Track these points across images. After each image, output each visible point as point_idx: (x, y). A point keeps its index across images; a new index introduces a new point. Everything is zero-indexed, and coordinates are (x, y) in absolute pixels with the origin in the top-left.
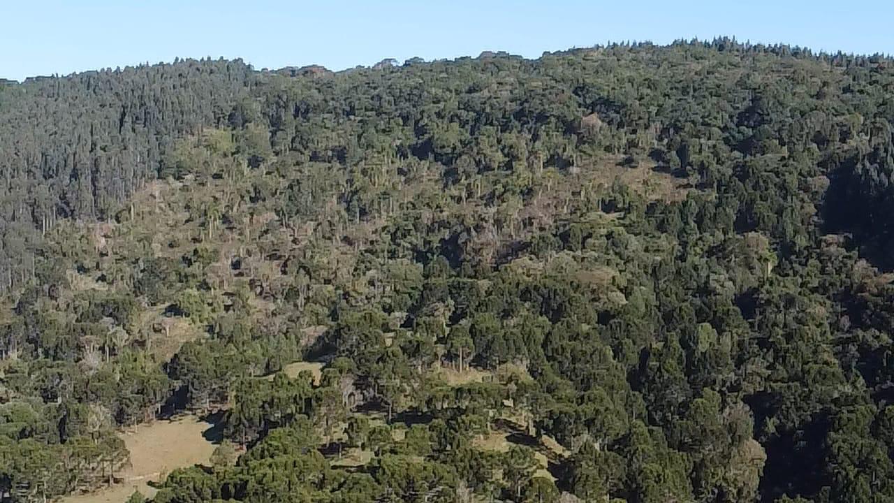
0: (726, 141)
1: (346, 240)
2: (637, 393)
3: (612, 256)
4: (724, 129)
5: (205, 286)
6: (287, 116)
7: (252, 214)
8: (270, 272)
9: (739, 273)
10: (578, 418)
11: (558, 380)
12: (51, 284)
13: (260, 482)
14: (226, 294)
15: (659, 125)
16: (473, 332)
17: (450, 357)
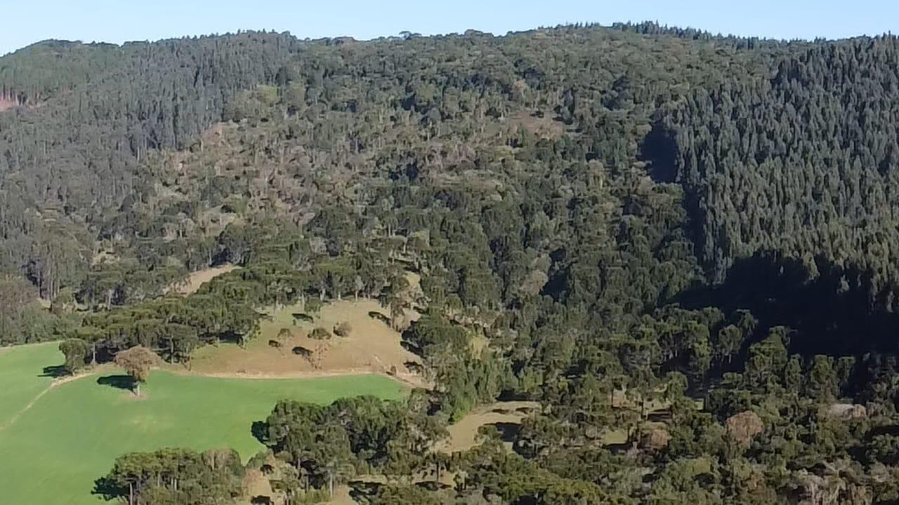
0: (601, 100)
1: (348, 166)
2: (489, 251)
4: (602, 92)
6: (318, 76)
7: (286, 147)
9: (579, 185)
11: (443, 240)
12: (143, 193)
14: (263, 199)
15: (562, 88)
17: (384, 229)
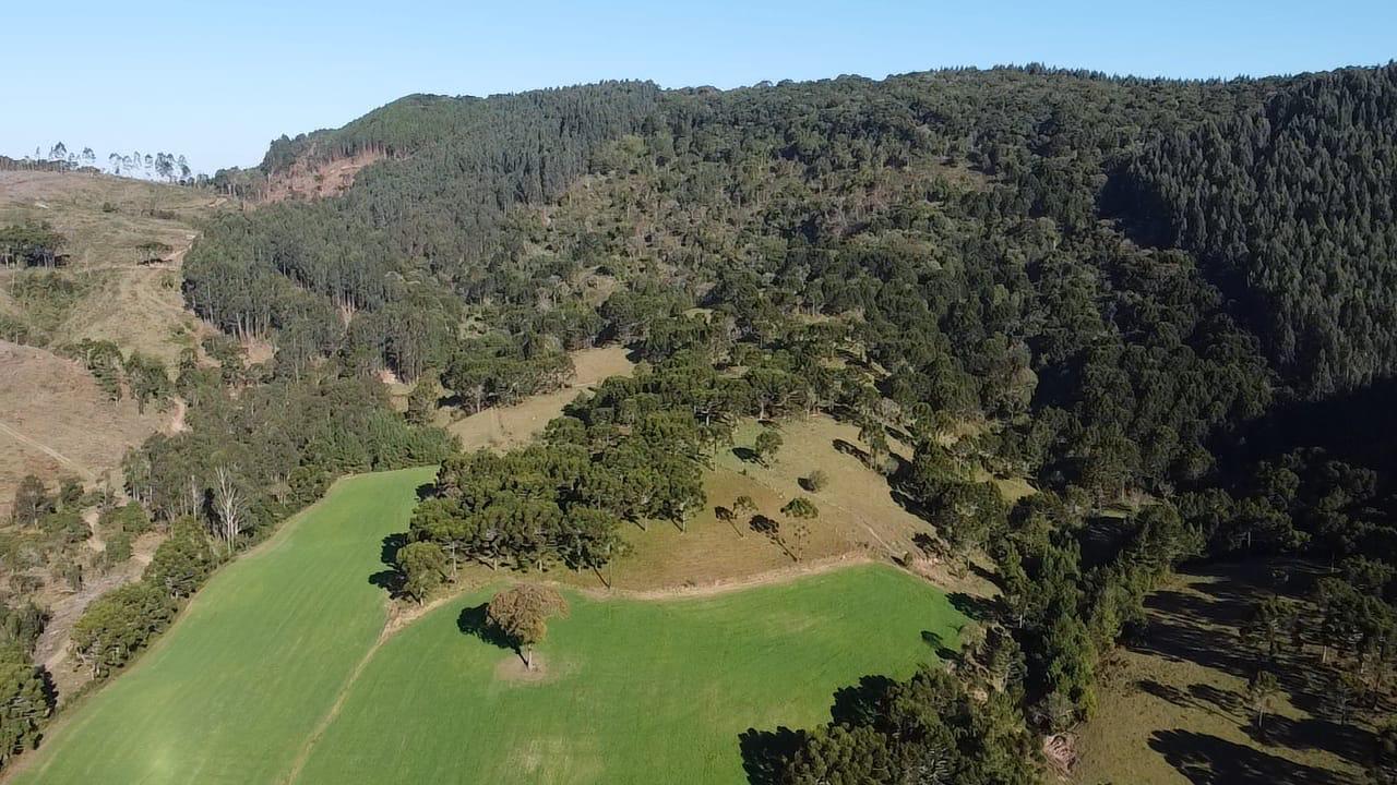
0: (1029, 146)
1: (730, 221)
2: (944, 334)
3: (933, 234)
4: (1028, 137)
5: (625, 253)
7: (659, 201)
8: (674, 244)
9: (1030, 249)
10: (898, 349)
11: (886, 323)
12: (512, 251)
13: (669, 383)
14: (642, 260)
15: (976, 133)
16: (823, 288)
17: (806, 305)
